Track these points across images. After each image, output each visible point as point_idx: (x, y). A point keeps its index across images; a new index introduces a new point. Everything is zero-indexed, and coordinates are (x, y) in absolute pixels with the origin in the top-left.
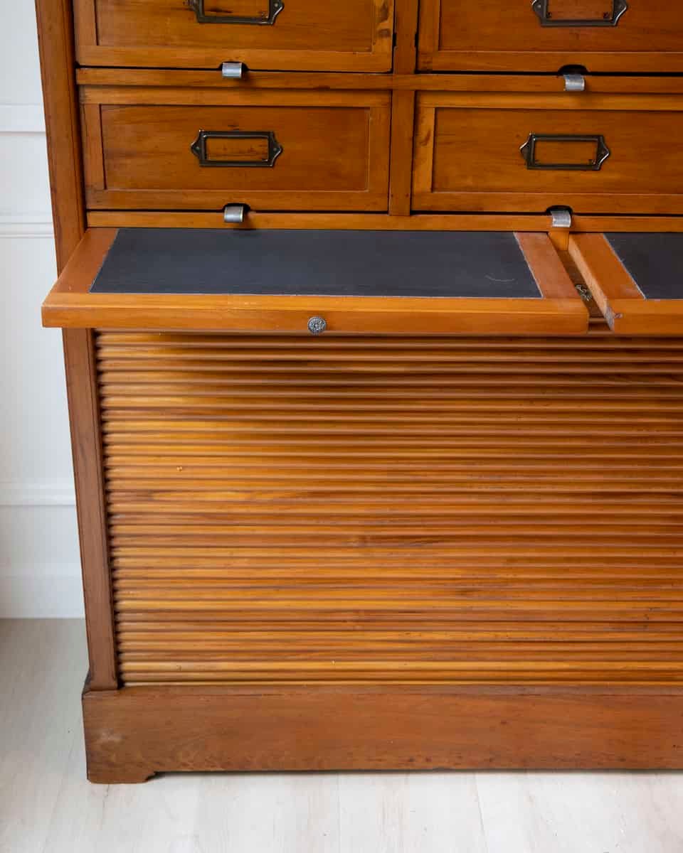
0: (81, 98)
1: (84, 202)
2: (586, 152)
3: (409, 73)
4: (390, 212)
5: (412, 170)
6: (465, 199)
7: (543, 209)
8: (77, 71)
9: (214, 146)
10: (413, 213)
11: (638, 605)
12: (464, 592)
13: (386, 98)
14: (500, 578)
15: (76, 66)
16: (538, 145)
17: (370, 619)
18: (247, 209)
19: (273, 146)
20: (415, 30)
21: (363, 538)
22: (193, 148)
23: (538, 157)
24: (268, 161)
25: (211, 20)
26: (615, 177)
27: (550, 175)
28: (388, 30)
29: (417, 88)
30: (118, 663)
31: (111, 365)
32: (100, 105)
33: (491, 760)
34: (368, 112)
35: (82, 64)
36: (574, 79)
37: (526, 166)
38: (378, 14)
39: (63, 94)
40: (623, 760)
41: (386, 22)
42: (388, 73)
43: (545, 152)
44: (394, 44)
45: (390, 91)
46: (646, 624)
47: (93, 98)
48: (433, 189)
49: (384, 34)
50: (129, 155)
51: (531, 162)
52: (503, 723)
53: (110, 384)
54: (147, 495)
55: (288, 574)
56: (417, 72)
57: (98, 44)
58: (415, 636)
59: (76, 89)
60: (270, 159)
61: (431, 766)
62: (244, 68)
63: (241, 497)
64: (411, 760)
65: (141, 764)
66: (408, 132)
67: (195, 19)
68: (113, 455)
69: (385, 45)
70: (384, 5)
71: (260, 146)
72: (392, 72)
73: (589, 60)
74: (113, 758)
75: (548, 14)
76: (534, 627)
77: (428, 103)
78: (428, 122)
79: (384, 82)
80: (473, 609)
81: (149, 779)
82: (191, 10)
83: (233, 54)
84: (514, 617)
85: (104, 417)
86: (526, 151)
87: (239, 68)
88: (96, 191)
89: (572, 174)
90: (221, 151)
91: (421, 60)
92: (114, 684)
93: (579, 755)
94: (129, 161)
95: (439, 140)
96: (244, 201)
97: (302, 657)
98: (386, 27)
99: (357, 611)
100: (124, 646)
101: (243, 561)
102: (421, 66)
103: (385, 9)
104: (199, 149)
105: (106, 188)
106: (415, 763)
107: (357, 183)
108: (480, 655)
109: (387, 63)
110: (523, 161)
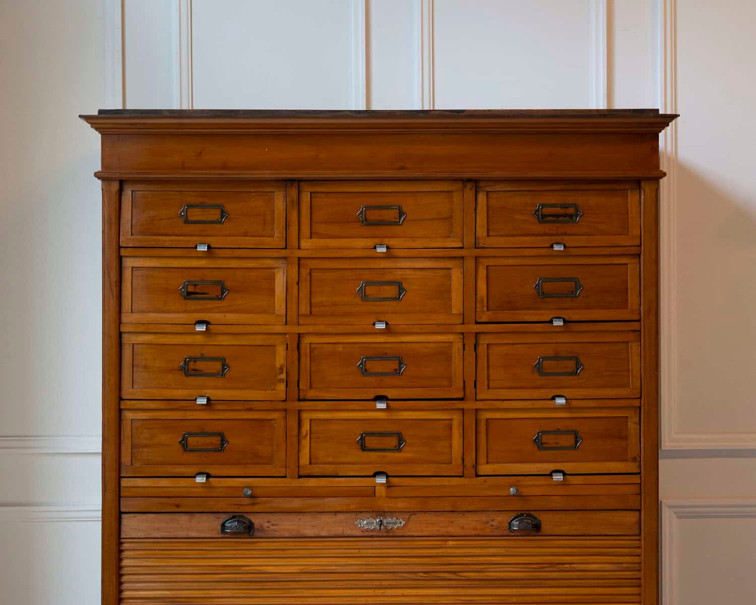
0: (122, 416)
1: (119, 472)
2: (392, 442)
3: (295, 401)
4: (288, 476)
5: (298, 452)
6: (329, 469)
7: (372, 474)
8: (121, 402)
9: (192, 441)
10: (300, 477)
13: (283, 414)
15: (121, 399)
16: (366, 438)
18: (208, 476)
19: (223, 440)
20: (297, 379)
22: (180, 442)
23: (366, 445)
24: (221, 449)
25: (191, 375)
26: (410, 455)
27: (373, 455)
28: (284, 379)
29: (299, 408)
31: (127, 571)
32: (132, 420)
34: (273, 422)
35: (123, 398)
36: (382, 403)
37: (360, 450)
38: (278, 371)
39: (113, 414)
41: (282, 375)
42: (283, 401)
43: (370, 442)
44: (287, 386)
45: (286, 410)
47: (128, 415)
48: (310, 463)
49: (281, 381)
50: (146, 446)
51: (364, 448)
56: (299, 400)
57: (133, 388)
59: (120, 411)
60: (221, 448)
62: (208, 399)
66: (295, 432)
67: (183, 374)
69: (282, 387)
70: (281, 367)
71: (216, 440)
72: (285, 400)
73: (391, 393)
75: (366, 371)
77: (306, 416)
78: (306, 427)
79: (281, 405)
82: (181, 370)
83: (203, 392)
86: (360, 442)
87: (205, 399)
88: (126, 466)
89: (387, 454)
90: (196, 444)
91: (301, 394)
94: (145, 450)
95: (313, 436)
96: (207, 471)
98: (283, 378)
102: (301, 397)
103: (281, 368)
104: (184, 444)
105: (132, 464)
107: (269, 460)
109: (283, 396)
110: (359, 447)
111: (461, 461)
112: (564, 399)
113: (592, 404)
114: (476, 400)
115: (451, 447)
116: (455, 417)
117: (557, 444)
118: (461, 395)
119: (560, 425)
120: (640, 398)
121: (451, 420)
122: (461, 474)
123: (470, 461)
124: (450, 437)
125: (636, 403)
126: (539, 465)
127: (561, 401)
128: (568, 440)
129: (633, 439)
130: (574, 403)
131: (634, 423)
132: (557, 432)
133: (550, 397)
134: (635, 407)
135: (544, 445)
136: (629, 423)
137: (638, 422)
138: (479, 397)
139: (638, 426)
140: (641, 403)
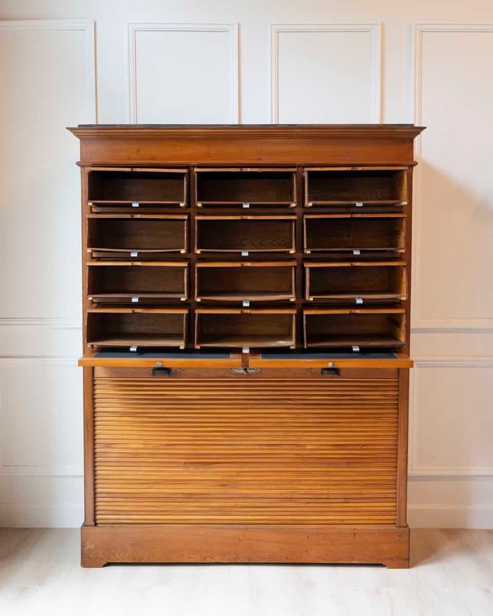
12: (223, 485)
14: (236, 480)
17: (189, 497)
21: (185, 463)
30: (95, 515)
33: (236, 558)
40: (287, 558)
46: (290, 499)
52: (240, 541)
53: (98, 403)
54: (109, 445)
55: (159, 478)
58: (206, 504)
63: (142, 446)
65: (101, 559)
68: (98, 430)
74: (91, 556)
76: (250, 500)
80: (227, 493)
81: (105, 566)
84: (241, 496)
85: (95, 415)
92: (93, 524)
97: (163, 513)
99: (184, 494)
100: (98, 508)
101: (142, 472)
106: (207, 560)
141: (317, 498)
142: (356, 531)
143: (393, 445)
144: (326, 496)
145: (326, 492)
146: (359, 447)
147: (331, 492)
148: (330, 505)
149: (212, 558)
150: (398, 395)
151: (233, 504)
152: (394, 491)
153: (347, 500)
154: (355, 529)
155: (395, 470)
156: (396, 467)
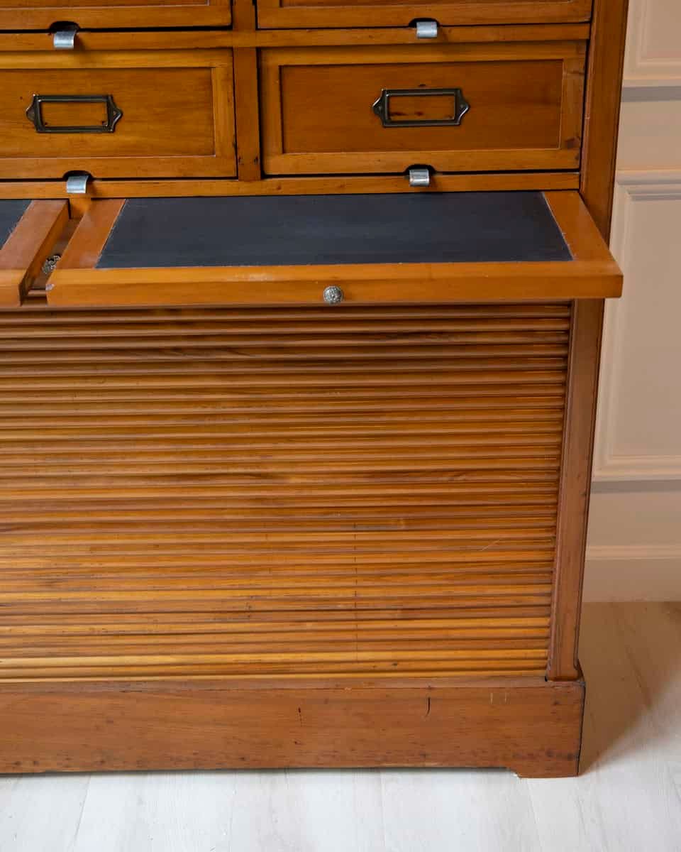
7: (61, 176)
11: (238, 593)
12: (50, 583)
14: (86, 568)
16: (45, 106)
23: (46, 119)
26: (130, 139)
27: (62, 140)
33: (102, 762)
36: (65, 36)
37: (35, 131)
43: (53, 114)
51: (41, 127)
52: (110, 722)
61: (39, 769)
64: (18, 764)
73: (82, 16)
80: (63, 601)
84: (105, 607)
86: (33, 113)
89: (87, 137)
93: (195, 754)
106: (22, 766)
108: (80, 650)
110: (31, 125)
111: (233, 149)
112: (435, 25)
113: (490, 35)
114: (257, 29)
115: (211, 119)
116: (215, 64)
117: (420, 114)
118: (224, 20)
119: (428, 79)
120: (590, 22)
121: (209, 68)
122: (233, 174)
123: (250, 147)
124: (209, 103)
125: (582, 32)
126: (382, 155)
127: (427, 30)
128: (440, 108)
129: (570, 105)
130: (456, 35)
131: (575, 72)
132: (421, 92)
133: (408, 20)
134: (577, 41)
135: (393, 118)
136: (564, 73)
137: (582, 71)
138: (262, 23)
139: (582, 78)
140: (590, 33)
141: (324, 609)
142: (431, 694)
143: (548, 471)
144: (350, 605)
145: (349, 593)
146: (445, 479)
147: (363, 593)
148: (362, 626)
149: (35, 763)
150: (567, 332)
151: (86, 629)
152: (546, 589)
153: (409, 611)
154: (430, 689)
155: (551, 535)
156: (553, 528)
